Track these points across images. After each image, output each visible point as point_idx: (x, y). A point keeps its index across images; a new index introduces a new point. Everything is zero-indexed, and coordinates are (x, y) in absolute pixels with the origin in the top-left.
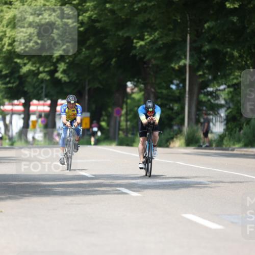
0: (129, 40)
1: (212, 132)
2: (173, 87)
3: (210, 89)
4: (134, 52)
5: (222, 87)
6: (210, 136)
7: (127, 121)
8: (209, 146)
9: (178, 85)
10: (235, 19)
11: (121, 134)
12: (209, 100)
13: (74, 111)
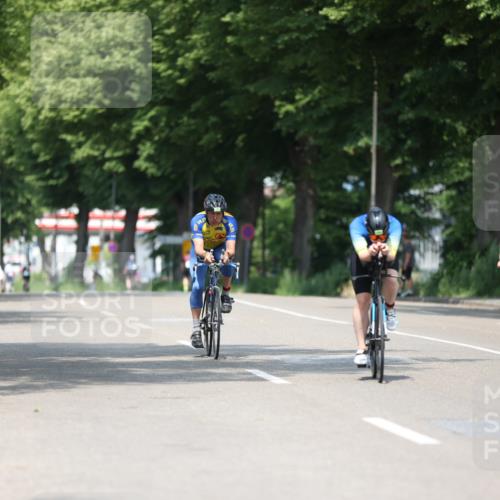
0: (267, 102)
1: (418, 270)
2: (348, 187)
3: (414, 192)
5: (437, 188)
6: (414, 276)
8: (414, 295)
9: (355, 184)
10: (460, 65)
11: (254, 272)
12: (413, 212)
13: (221, 229)
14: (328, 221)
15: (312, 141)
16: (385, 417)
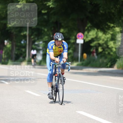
0: (5, 25)
1: (37, 60)
2: (22, 42)
4: (7, 29)
5: (41, 42)
7: (5, 55)
10: (45, 17)
11: (3, 61)
13: (61, 48)
14: (18, 49)
15: (15, 33)
16: (30, 91)
